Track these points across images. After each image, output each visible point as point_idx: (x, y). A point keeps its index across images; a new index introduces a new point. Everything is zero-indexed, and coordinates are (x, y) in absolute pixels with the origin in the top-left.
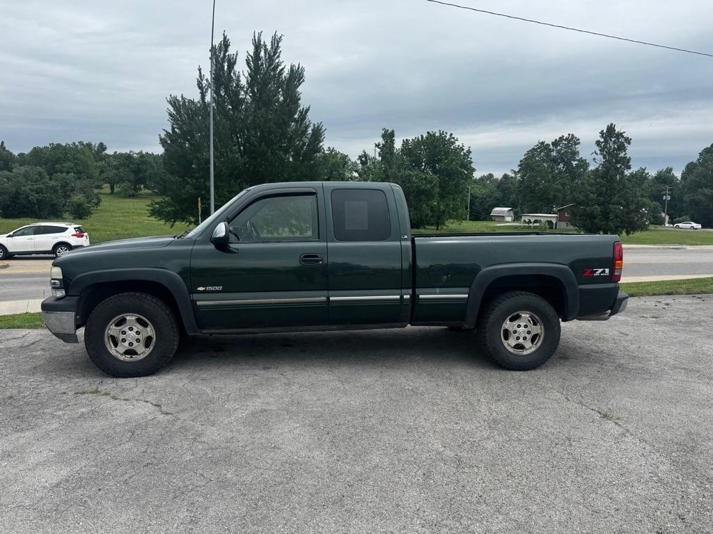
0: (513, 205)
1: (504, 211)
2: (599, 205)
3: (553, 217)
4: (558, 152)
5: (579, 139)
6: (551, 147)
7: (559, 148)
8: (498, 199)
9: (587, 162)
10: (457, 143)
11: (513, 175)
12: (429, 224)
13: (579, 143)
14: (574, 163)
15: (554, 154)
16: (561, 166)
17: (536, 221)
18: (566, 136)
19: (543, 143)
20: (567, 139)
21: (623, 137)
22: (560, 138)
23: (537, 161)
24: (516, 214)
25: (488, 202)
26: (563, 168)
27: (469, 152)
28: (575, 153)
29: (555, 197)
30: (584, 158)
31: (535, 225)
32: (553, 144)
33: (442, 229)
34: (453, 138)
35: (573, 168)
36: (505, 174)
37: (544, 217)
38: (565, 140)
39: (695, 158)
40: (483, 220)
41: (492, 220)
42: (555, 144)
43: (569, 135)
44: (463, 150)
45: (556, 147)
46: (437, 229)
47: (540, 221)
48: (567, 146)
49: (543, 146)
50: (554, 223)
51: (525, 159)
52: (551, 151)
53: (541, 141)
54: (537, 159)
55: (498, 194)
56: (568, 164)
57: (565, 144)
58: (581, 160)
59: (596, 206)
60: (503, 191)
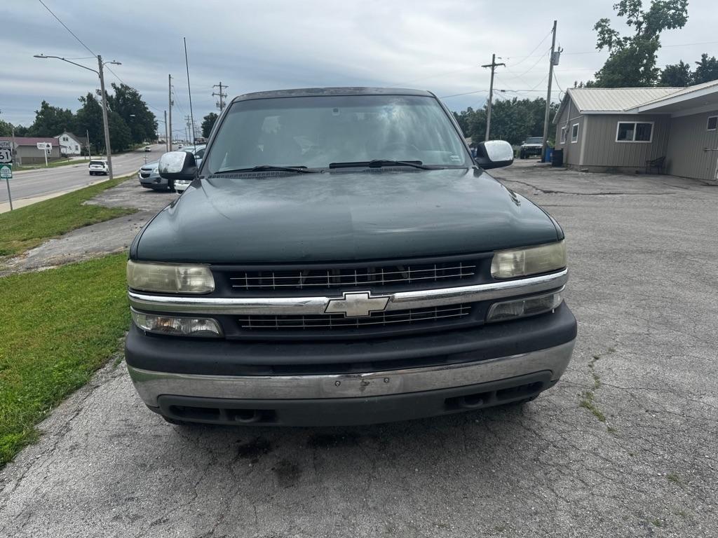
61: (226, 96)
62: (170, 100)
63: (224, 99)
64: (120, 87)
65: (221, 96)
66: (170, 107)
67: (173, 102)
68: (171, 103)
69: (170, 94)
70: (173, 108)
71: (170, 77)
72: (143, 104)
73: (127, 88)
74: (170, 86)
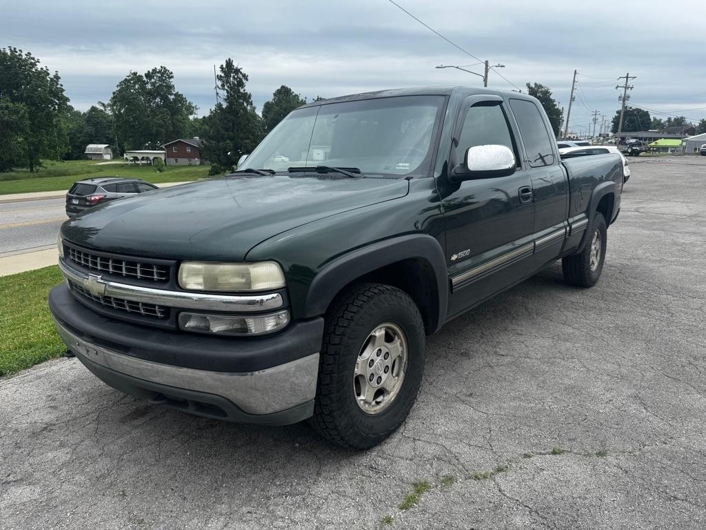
0: (109, 141)
1: (100, 149)
2: (231, 140)
3: (160, 154)
4: (153, 84)
5: (171, 73)
6: (145, 79)
7: (153, 80)
8: (90, 135)
9: (184, 96)
10: (39, 66)
11: (102, 108)
12: (18, 166)
13: (172, 77)
14: (172, 97)
15: (149, 86)
16: (158, 100)
17: (143, 159)
18: (159, 68)
19: (135, 74)
20: (160, 72)
21: (241, 73)
22: (153, 70)
23: (133, 94)
24: (114, 151)
25: (79, 138)
26: (161, 102)
27: (57, 77)
28: (170, 87)
29: (158, 133)
30: (180, 93)
31: (143, 162)
32: (146, 75)
33: (38, 171)
34: (33, 59)
35: (171, 103)
36: (93, 107)
37: (151, 154)
38: (158, 72)
39: (271, 99)
40: (76, 159)
41: (88, 159)
42: (148, 75)
43: (161, 67)
44: (48, 74)
45: (150, 79)
46: (32, 171)
47: (148, 159)
48: (161, 79)
49: (136, 78)
50: (163, 159)
51: (119, 91)
52: (145, 83)
53: (132, 72)
54: (132, 91)
55: (89, 129)
56: (165, 98)
57: (159, 77)
58: (177, 95)
59: (228, 141)
60: (95, 125)
61: (631, 88)
62: (572, 96)
63: (629, 92)
64: (534, 87)
65: (626, 88)
66: (571, 103)
67: (574, 98)
68: (572, 99)
69: (573, 89)
70: (573, 103)
71: (575, 73)
72: (552, 101)
73: (540, 86)
74: (574, 81)
